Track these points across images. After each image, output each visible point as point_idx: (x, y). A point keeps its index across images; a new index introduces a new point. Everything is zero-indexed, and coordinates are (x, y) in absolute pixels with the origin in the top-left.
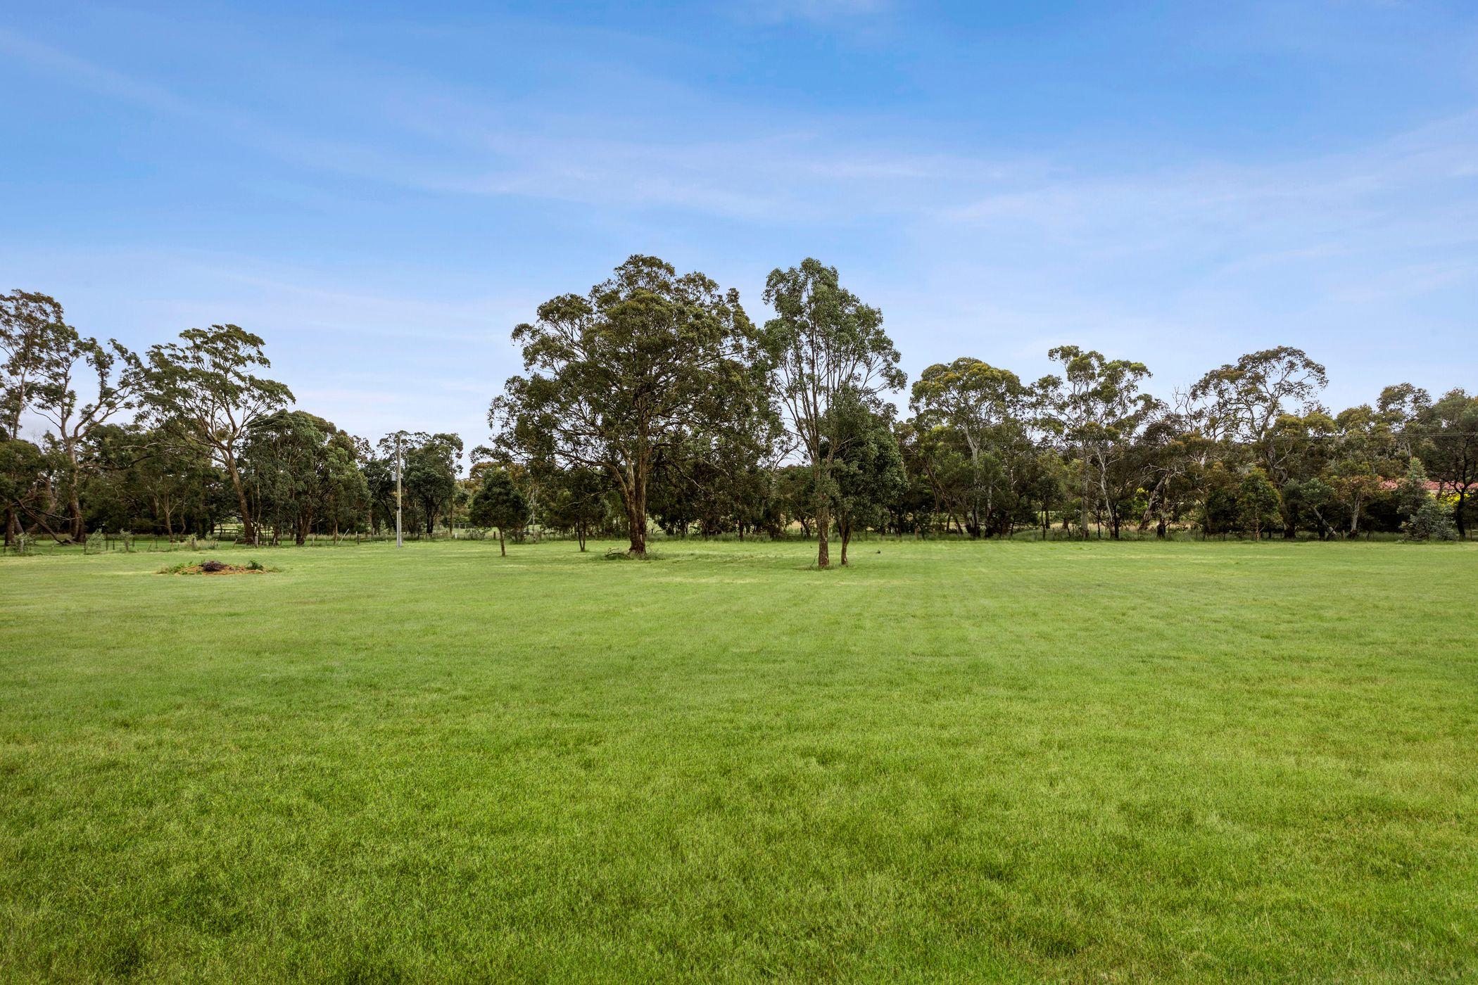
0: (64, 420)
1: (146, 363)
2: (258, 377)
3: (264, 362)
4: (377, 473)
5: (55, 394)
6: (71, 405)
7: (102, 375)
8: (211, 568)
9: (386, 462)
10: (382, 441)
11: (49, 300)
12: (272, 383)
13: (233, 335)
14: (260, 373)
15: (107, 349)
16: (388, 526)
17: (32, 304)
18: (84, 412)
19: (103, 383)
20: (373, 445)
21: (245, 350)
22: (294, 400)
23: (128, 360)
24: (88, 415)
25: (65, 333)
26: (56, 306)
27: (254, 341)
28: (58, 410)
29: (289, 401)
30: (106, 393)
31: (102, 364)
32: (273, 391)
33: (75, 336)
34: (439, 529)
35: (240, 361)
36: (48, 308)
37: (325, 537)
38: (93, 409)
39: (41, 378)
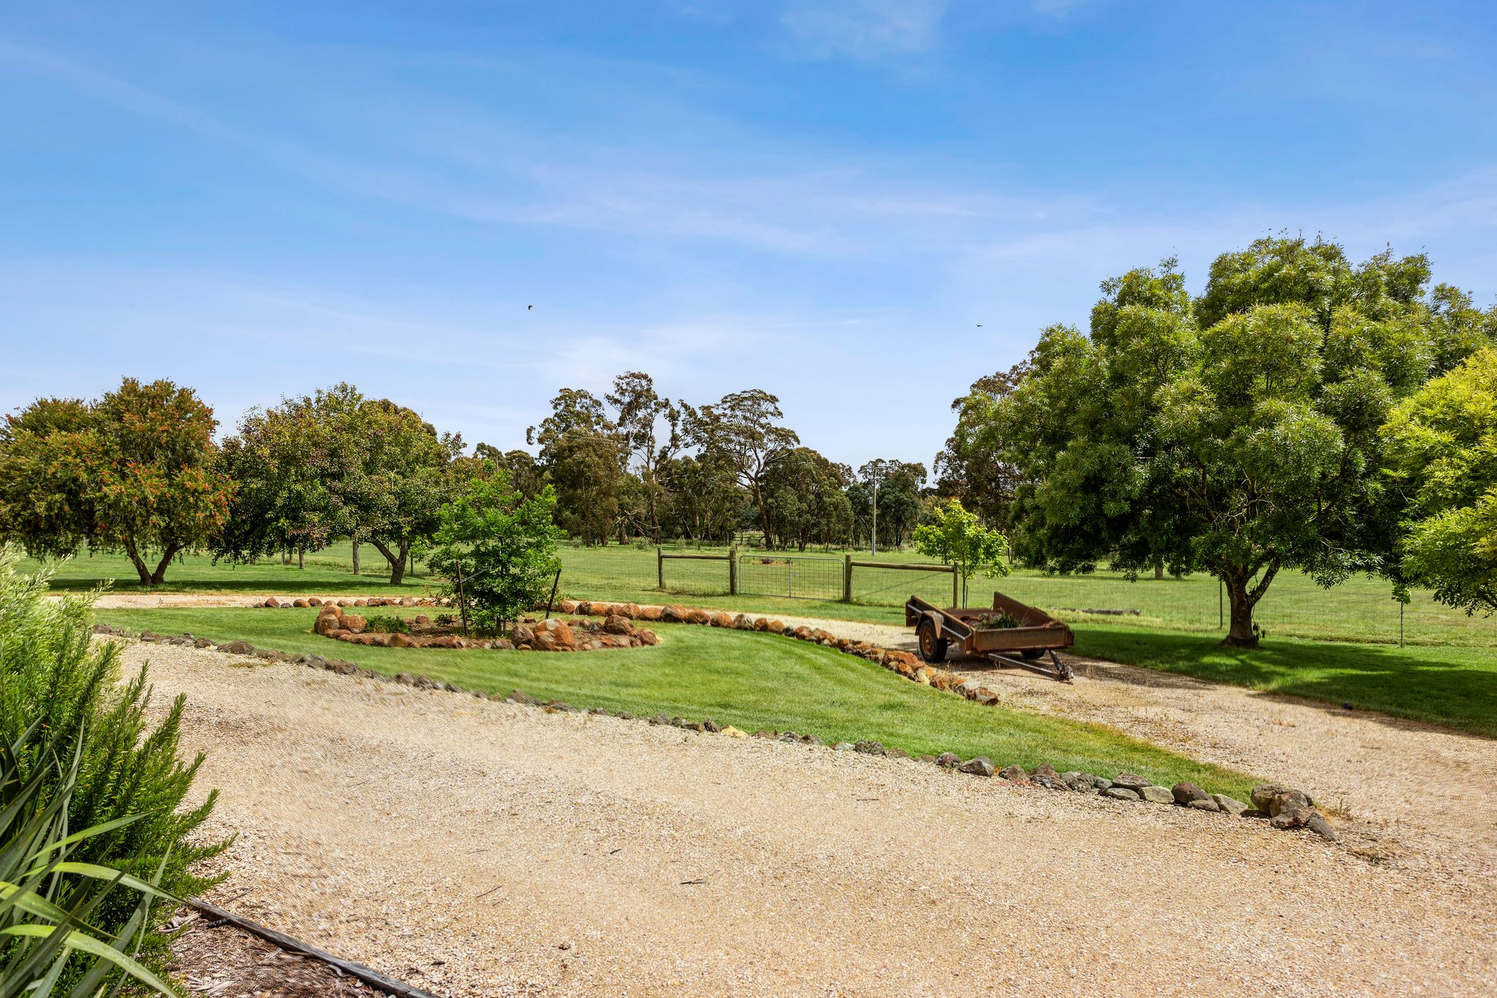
0: (648, 457)
1: (699, 414)
2: (774, 426)
3: (779, 414)
4: (856, 495)
5: (644, 439)
6: (653, 447)
7: (673, 425)
8: (766, 562)
9: (865, 485)
10: (862, 468)
11: (646, 377)
12: (783, 430)
13: (758, 397)
14: (776, 423)
15: (677, 407)
16: (866, 539)
17: (636, 380)
18: (661, 452)
19: (673, 431)
20: (855, 471)
21: (766, 406)
22: (799, 442)
23: (689, 414)
24: (663, 453)
25: (651, 397)
26: (650, 380)
27: (773, 399)
28: (645, 449)
29: (795, 443)
30: (675, 438)
31: (673, 417)
32: (785, 435)
33: (656, 398)
34: (904, 545)
35: (763, 415)
36: (644, 382)
37: (818, 546)
38: (666, 450)
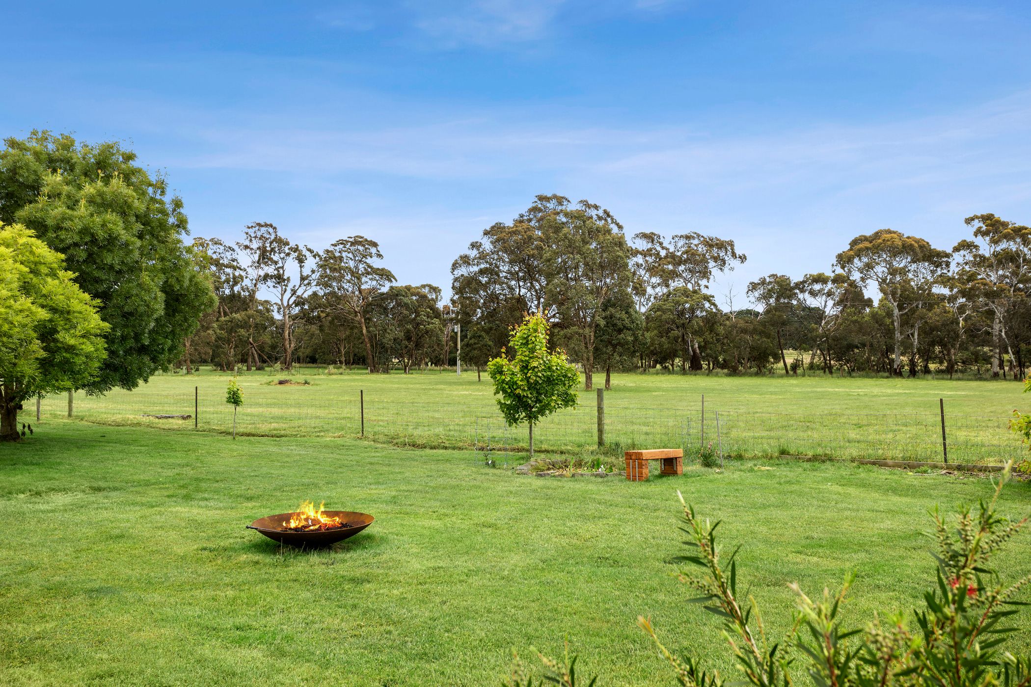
0: (282, 295)
2: (375, 266)
3: (379, 256)
5: (280, 279)
6: (286, 286)
7: (301, 267)
8: (282, 382)
11: (271, 226)
12: (384, 270)
13: (360, 241)
14: (378, 263)
15: (304, 251)
17: (262, 229)
18: (292, 290)
19: (301, 272)
21: (371, 250)
22: (396, 281)
23: (314, 256)
24: (294, 292)
25: (282, 242)
26: (275, 228)
27: (375, 245)
28: (279, 289)
30: (303, 278)
31: (301, 260)
32: (385, 275)
33: (287, 244)
36: (271, 230)
38: (296, 288)
39: (270, 270)
